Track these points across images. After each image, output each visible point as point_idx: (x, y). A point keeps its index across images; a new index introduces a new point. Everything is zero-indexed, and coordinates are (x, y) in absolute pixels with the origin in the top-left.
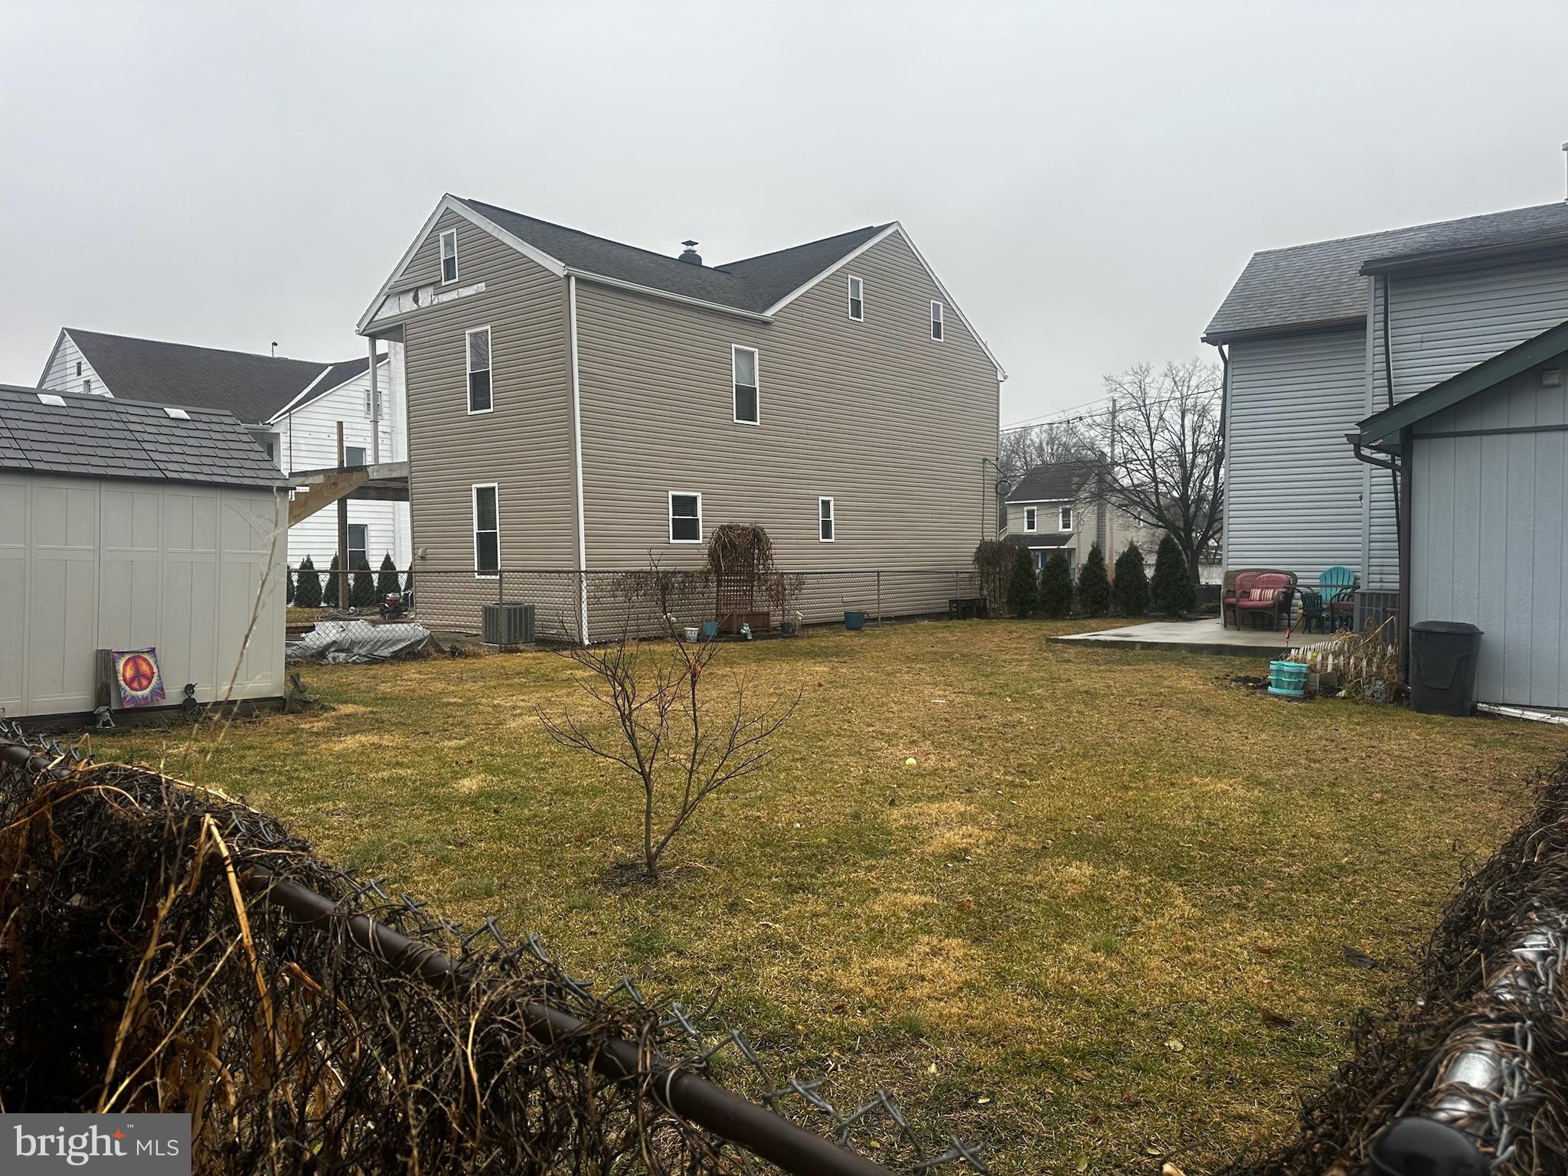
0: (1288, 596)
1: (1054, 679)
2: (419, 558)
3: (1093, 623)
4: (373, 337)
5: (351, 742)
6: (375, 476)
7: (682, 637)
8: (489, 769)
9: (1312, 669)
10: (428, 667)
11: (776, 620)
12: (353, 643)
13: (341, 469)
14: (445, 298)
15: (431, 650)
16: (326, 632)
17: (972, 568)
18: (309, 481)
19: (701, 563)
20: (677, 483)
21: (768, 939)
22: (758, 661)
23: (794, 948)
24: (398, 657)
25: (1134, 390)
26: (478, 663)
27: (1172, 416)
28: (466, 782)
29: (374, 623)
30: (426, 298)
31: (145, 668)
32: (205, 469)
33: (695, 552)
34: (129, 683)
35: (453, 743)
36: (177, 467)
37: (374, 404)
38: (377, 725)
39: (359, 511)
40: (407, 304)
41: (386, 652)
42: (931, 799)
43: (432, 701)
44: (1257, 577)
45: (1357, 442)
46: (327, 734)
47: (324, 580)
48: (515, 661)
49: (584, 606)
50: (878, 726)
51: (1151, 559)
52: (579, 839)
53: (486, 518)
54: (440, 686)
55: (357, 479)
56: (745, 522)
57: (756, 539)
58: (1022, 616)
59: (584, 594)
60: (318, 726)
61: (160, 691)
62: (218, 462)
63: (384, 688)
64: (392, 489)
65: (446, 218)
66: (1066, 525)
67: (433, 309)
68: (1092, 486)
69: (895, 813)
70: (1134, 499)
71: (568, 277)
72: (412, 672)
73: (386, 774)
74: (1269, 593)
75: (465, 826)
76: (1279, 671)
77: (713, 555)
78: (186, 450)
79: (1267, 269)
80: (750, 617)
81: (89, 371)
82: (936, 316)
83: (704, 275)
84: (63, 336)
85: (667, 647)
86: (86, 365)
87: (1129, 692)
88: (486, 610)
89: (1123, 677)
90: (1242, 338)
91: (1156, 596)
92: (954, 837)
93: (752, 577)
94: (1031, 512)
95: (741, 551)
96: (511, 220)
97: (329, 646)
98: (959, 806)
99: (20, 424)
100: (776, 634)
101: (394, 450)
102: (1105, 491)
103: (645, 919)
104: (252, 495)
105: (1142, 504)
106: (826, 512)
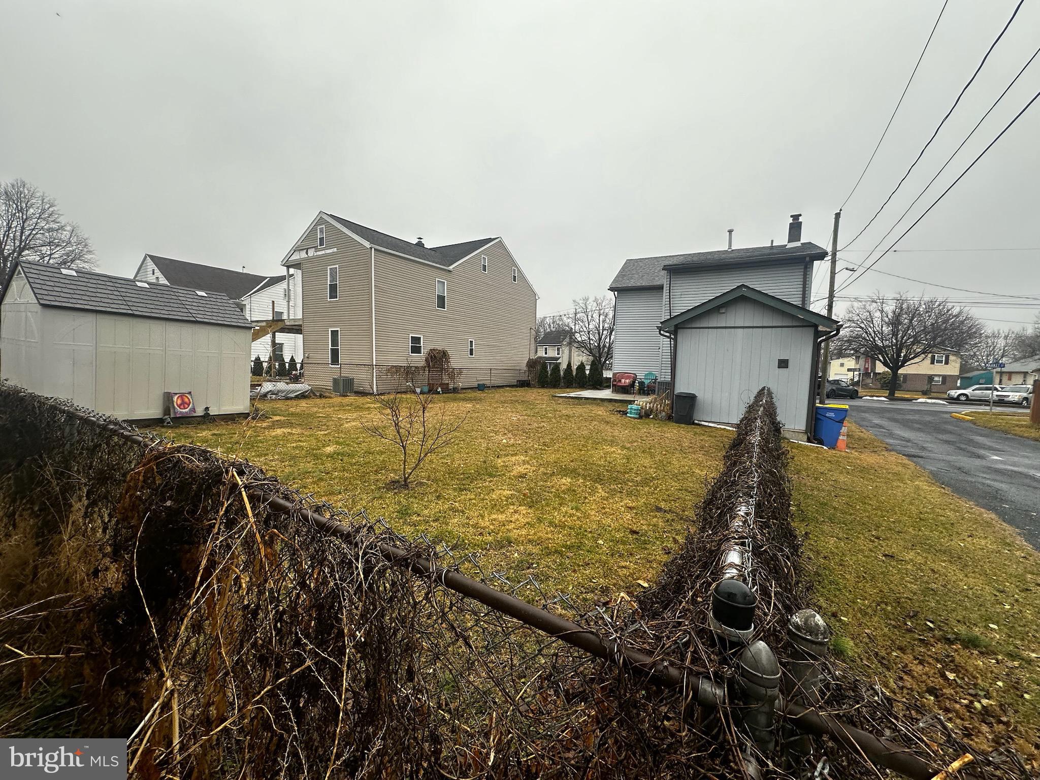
0: (634, 382)
1: (555, 411)
2: (306, 357)
3: (568, 390)
4: (288, 267)
5: (279, 431)
6: (288, 324)
7: (414, 392)
8: (337, 443)
9: (642, 408)
10: (309, 401)
11: (451, 386)
12: (279, 391)
13: (273, 320)
14: (319, 253)
15: (312, 395)
16: (267, 387)
17: (525, 369)
18: (260, 324)
19: (422, 363)
20: (411, 331)
21: (453, 509)
22: (444, 402)
23: (463, 512)
24: (297, 397)
25: (583, 306)
26: (331, 401)
27: (596, 316)
28: (328, 448)
29: (287, 383)
30: (311, 253)
31: (186, 400)
32: (214, 318)
33: (419, 360)
34: (179, 406)
35: (322, 433)
36: (201, 316)
37: (287, 295)
38: (291, 425)
39: (281, 337)
40: (303, 255)
41: (293, 395)
42: (512, 455)
43: (312, 416)
44: (624, 375)
45: (660, 329)
46: (268, 428)
47: (265, 365)
48: (346, 400)
49: (375, 379)
50: (492, 428)
51: (588, 367)
52: (376, 471)
53: (335, 342)
54: (315, 409)
55: (280, 325)
56: (440, 348)
57: (444, 355)
58: (543, 387)
59: (375, 374)
60: (265, 425)
61: (194, 410)
62: (220, 315)
63: (292, 410)
64: (296, 329)
65: (320, 221)
66: (558, 354)
67: (314, 257)
68: (567, 340)
69: (500, 461)
70: (582, 345)
71: (371, 248)
72: (303, 404)
73: (294, 445)
74: (627, 381)
75: (329, 465)
76: (631, 409)
77: (427, 360)
78: (206, 310)
79: (631, 265)
80: (442, 385)
81: (158, 273)
82: (515, 273)
83: (425, 251)
84: (145, 257)
85: (408, 396)
86: (157, 270)
87: (581, 415)
88: (334, 379)
89: (579, 410)
90: (621, 290)
91: (589, 381)
92: (521, 469)
93: (442, 369)
94: (546, 349)
95: (438, 359)
96: (347, 223)
97: (268, 392)
98: (523, 458)
99: (128, 295)
100: (451, 392)
101: (296, 314)
102: (572, 342)
103: (404, 502)
104: (236, 330)
105: (585, 347)
106: (471, 346)
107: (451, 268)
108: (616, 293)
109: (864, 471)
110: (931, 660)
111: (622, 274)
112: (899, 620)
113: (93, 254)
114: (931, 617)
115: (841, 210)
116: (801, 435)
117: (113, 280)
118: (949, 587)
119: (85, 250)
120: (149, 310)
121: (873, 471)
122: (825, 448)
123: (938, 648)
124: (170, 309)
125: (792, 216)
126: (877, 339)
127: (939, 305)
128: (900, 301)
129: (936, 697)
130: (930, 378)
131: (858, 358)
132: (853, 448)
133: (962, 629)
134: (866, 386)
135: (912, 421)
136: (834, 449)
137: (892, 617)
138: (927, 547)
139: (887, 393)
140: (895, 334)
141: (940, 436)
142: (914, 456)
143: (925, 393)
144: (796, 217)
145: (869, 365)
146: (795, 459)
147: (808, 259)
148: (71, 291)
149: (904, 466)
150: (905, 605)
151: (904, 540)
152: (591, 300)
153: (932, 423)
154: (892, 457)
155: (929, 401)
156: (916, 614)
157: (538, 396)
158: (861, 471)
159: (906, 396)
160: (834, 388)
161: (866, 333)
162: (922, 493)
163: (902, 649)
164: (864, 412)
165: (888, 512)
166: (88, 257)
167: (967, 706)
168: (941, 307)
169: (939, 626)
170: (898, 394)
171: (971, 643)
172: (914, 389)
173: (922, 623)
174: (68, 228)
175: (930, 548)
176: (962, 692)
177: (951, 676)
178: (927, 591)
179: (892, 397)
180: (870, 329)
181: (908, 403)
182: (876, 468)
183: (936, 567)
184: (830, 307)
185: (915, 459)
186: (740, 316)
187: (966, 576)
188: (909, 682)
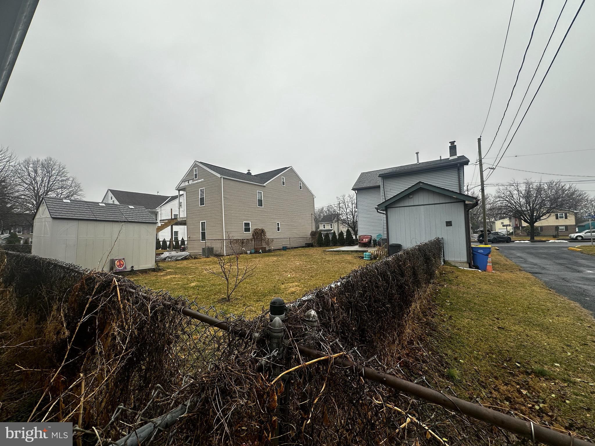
0: (371, 240)
1: (322, 258)
2: (189, 238)
3: (334, 247)
4: (179, 190)
5: (169, 277)
6: (179, 220)
7: (246, 253)
8: (198, 281)
9: (372, 254)
10: (189, 261)
11: (267, 249)
12: (172, 256)
13: (172, 219)
14: (195, 182)
15: (190, 257)
16: (166, 254)
17: (310, 237)
18: (165, 221)
19: (251, 237)
20: (245, 220)
21: (250, 310)
22: (262, 257)
23: (255, 312)
24: (182, 259)
25: (342, 199)
26: (200, 260)
27: (350, 205)
28: (193, 284)
29: (177, 252)
30: (191, 182)
31: (122, 263)
32: (137, 219)
33: (249, 235)
34: (118, 266)
35: (191, 276)
36: (131, 219)
37: (180, 205)
38: (176, 273)
39: (176, 228)
40: (187, 183)
41: (180, 258)
42: (291, 283)
43: (188, 268)
44: (364, 237)
45: (377, 209)
46: (163, 276)
47: (168, 243)
48: (208, 260)
49: (225, 247)
50: (284, 269)
51: (345, 234)
52: (215, 294)
53: (203, 229)
54: (191, 265)
55: (175, 221)
56: (260, 228)
57: (263, 231)
58: (320, 246)
59: (225, 244)
60: (162, 274)
61: (125, 268)
62: (140, 217)
63: (178, 266)
64: (183, 223)
65: (195, 165)
66: (331, 228)
67: (192, 185)
68: (336, 219)
69: (283, 286)
70: (344, 222)
71: (221, 177)
72: (185, 262)
73: (175, 283)
74: (367, 240)
75: (191, 292)
76: (366, 255)
77: (253, 235)
78: (133, 215)
79: (363, 176)
80: (262, 248)
81: (114, 199)
82: (300, 185)
83: (251, 176)
84: (108, 191)
85: (243, 255)
86: (113, 197)
87: (336, 260)
88: (203, 249)
89: (337, 257)
90: (359, 189)
91: (346, 241)
92: (293, 289)
93: (262, 239)
94: (324, 225)
95: (259, 234)
96: (209, 166)
97: (167, 257)
98: (297, 284)
99: (94, 210)
100: (267, 252)
101: (183, 215)
102: (338, 220)
103: (225, 308)
104: (149, 225)
105: (345, 223)
106: (278, 225)
107: (265, 184)
108: (356, 191)
109: (501, 283)
110: (514, 384)
111: (359, 180)
112: (499, 363)
113: (83, 191)
114: (519, 361)
115: (481, 137)
116: (465, 264)
117: (88, 203)
118: (535, 344)
119: (79, 189)
120: (104, 217)
121: (507, 282)
122: (480, 271)
123: (521, 377)
124: (115, 216)
125: (450, 143)
126: (517, 206)
127: (556, 184)
128: (528, 184)
129: (510, 402)
130: (557, 227)
131: (510, 219)
132: (498, 270)
133: (536, 367)
134: (517, 235)
135: (542, 253)
136: (485, 271)
137: (495, 360)
138: (529, 323)
139: (529, 238)
140: (528, 202)
141: (557, 261)
142: (536, 273)
143: (555, 237)
144: (452, 143)
145: (517, 222)
146: (459, 278)
147: (459, 165)
148: (67, 210)
149: (528, 279)
150: (505, 354)
151: (515, 319)
152: (346, 196)
153: (555, 254)
154: (522, 274)
155: (557, 241)
156: (510, 360)
157: (316, 252)
158: (499, 283)
159: (543, 239)
160: (495, 237)
161: (510, 203)
162: (535, 294)
163: (496, 378)
164: (513, 250)
165: (509, 304)
166: (80, 193)
167: (530, 408)
168: (557, 185)
169: (524, 365)
170: (536, 238)
171: (541, 374)
172: (548, 235)
173: (513, 364)
174: (71, 179)
175: (530, 323)
176: (530, 400)
177: (524, 392)
178: (521, 346)
179: (532, 240)
180: (512, 201)
181: (544, 243)
182: (509, 281)
183: (529, 333)
184: (483, 190)
185: (537, 275)
186: (421, 199)
187: (549, 338)
188: (495, 394)
